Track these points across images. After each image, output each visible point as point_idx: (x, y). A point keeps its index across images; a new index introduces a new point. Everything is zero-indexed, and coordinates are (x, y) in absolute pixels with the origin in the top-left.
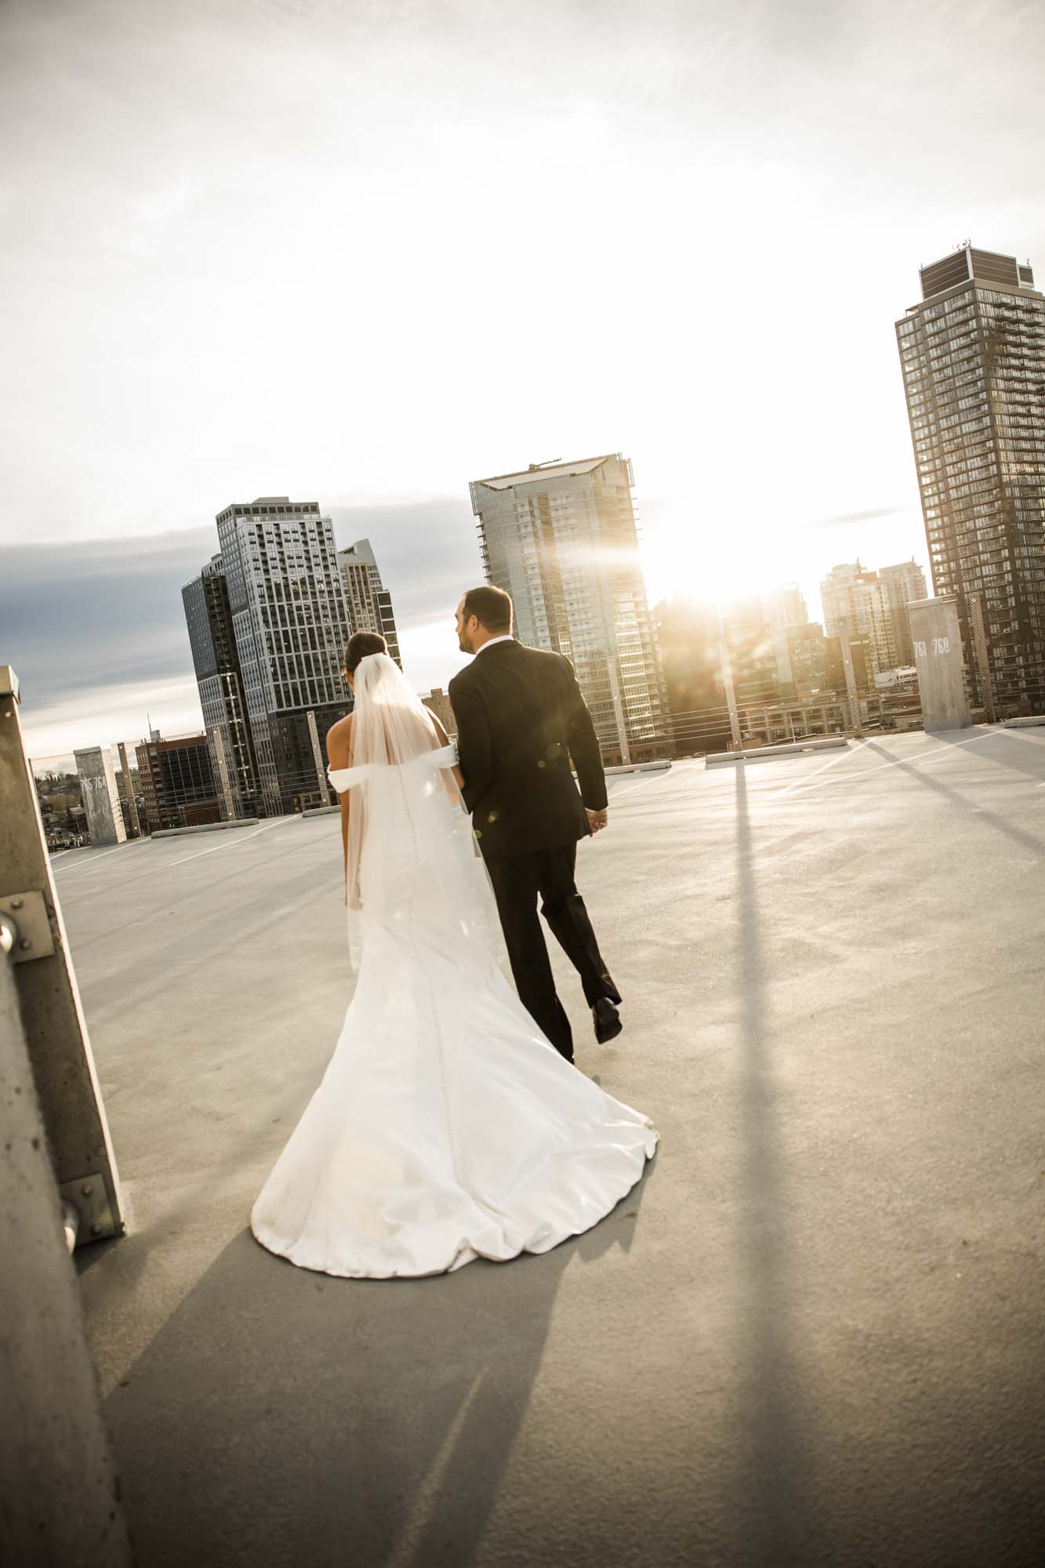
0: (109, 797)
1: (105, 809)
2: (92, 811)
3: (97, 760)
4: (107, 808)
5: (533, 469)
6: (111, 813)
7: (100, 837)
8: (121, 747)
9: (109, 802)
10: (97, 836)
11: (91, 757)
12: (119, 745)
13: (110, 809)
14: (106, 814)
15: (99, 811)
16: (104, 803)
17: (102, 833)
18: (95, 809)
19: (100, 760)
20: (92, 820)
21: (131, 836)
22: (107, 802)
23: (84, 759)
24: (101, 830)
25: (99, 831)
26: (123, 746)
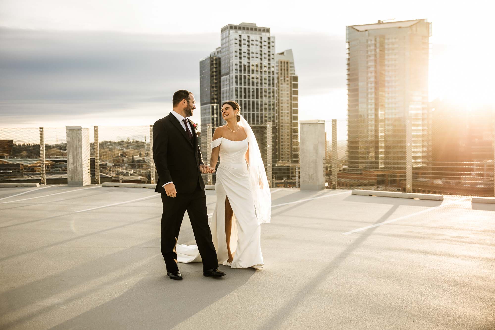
0: (82, 158)
1: (78, 165)
2: (71, 164)
3: (79, 134)
4: (80, 164)
5: (380, 22)
6: (81, 167)
7: (73, 180)
8: (96, 129)
9: (82, 160)
10: (72, 179)
11: (75, 131)
12: (95, 127)
13: (82, 164)
14: (79, 168)
15: (75, 165)
16: (79, 160)
17: (74, 178)
18: (73, 163)
19: (80, 134)
20: (70, 169)
22: (80, 160)
23: (71, 132)
24: (75, 176)
25: (73, 176)
26: (97, 128)
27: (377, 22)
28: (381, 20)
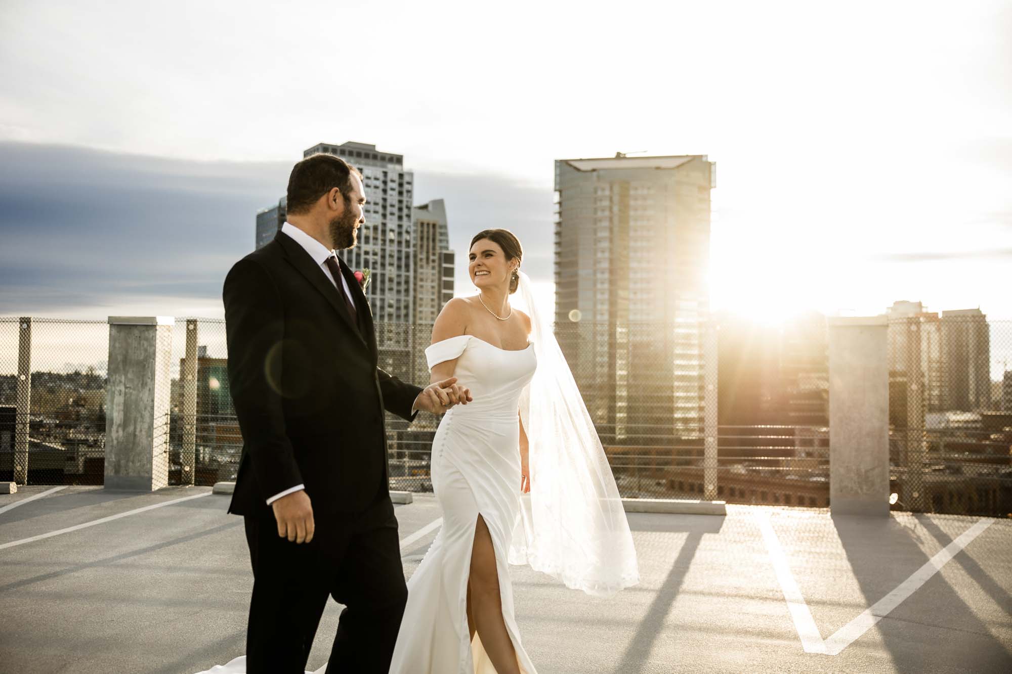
0: (152, 408)
1: (142, 427)
2: (119, 426)
3: (147, 339)
4: (146, 426)
5: (619, 157)
6: (150, 435)
7: (123, 473)
8: (191, 327)
9: (152, 415)
10: (117, 472)
11: (136, 332)
12: (189, 322)
13: (151, 427)
14: (143, 440)
15: (131, 429)
16: (142, 417)
17: (127, 466)
18: (125, 424)
19: (152, 342)
20: (115, 442)
21: (176, 478)
22: (147, 414)
23: (122, 334)
24: (128, 461)
25: (123, 462)
26: (195, 325)
27: (614, 155)
28: (622, 152)
